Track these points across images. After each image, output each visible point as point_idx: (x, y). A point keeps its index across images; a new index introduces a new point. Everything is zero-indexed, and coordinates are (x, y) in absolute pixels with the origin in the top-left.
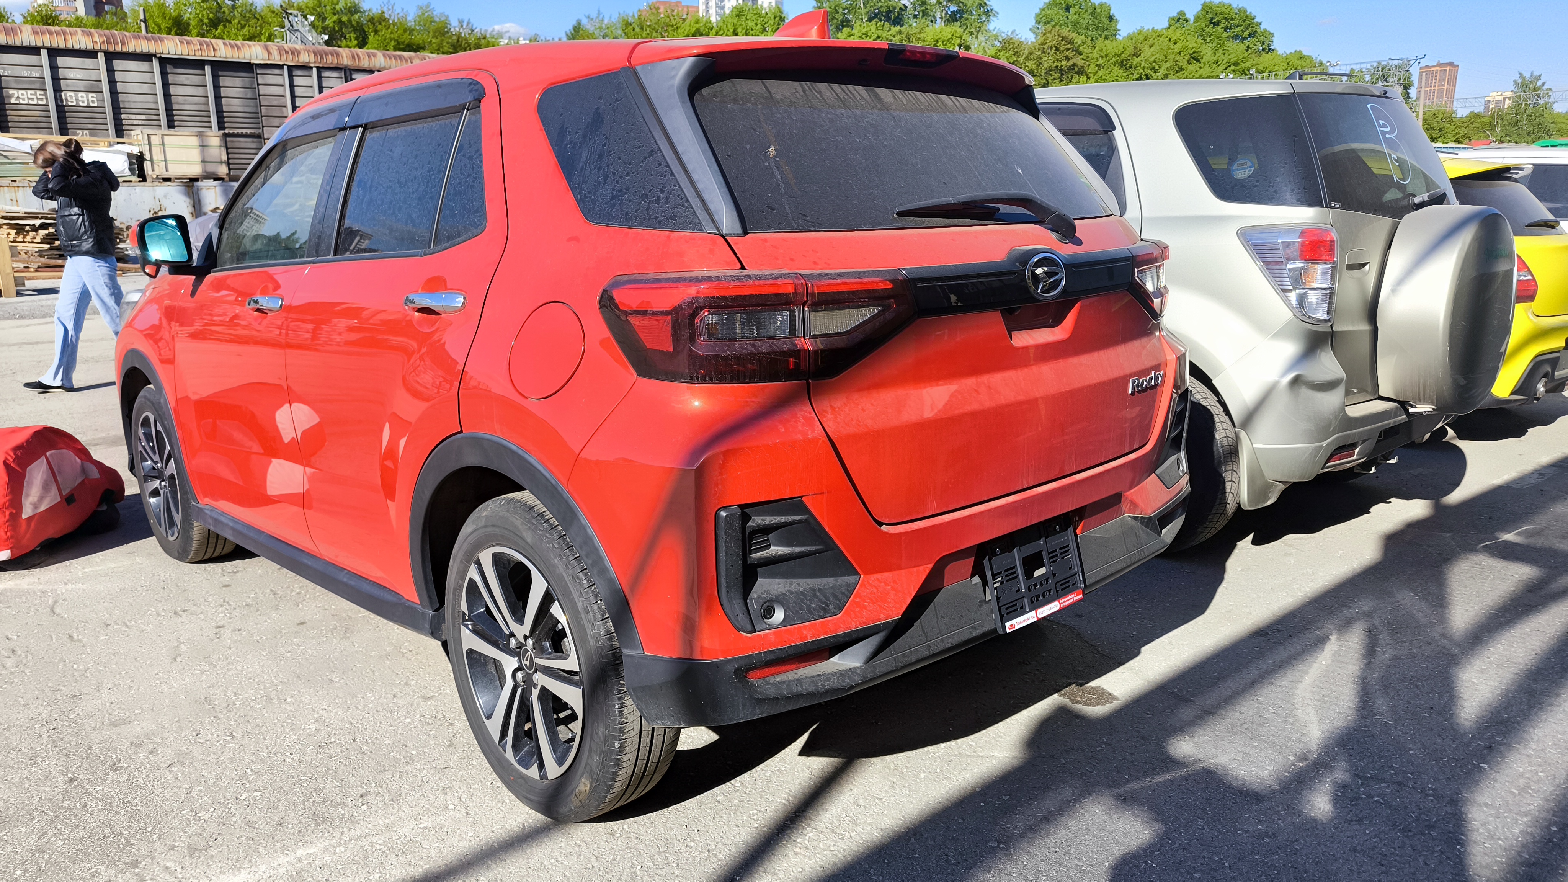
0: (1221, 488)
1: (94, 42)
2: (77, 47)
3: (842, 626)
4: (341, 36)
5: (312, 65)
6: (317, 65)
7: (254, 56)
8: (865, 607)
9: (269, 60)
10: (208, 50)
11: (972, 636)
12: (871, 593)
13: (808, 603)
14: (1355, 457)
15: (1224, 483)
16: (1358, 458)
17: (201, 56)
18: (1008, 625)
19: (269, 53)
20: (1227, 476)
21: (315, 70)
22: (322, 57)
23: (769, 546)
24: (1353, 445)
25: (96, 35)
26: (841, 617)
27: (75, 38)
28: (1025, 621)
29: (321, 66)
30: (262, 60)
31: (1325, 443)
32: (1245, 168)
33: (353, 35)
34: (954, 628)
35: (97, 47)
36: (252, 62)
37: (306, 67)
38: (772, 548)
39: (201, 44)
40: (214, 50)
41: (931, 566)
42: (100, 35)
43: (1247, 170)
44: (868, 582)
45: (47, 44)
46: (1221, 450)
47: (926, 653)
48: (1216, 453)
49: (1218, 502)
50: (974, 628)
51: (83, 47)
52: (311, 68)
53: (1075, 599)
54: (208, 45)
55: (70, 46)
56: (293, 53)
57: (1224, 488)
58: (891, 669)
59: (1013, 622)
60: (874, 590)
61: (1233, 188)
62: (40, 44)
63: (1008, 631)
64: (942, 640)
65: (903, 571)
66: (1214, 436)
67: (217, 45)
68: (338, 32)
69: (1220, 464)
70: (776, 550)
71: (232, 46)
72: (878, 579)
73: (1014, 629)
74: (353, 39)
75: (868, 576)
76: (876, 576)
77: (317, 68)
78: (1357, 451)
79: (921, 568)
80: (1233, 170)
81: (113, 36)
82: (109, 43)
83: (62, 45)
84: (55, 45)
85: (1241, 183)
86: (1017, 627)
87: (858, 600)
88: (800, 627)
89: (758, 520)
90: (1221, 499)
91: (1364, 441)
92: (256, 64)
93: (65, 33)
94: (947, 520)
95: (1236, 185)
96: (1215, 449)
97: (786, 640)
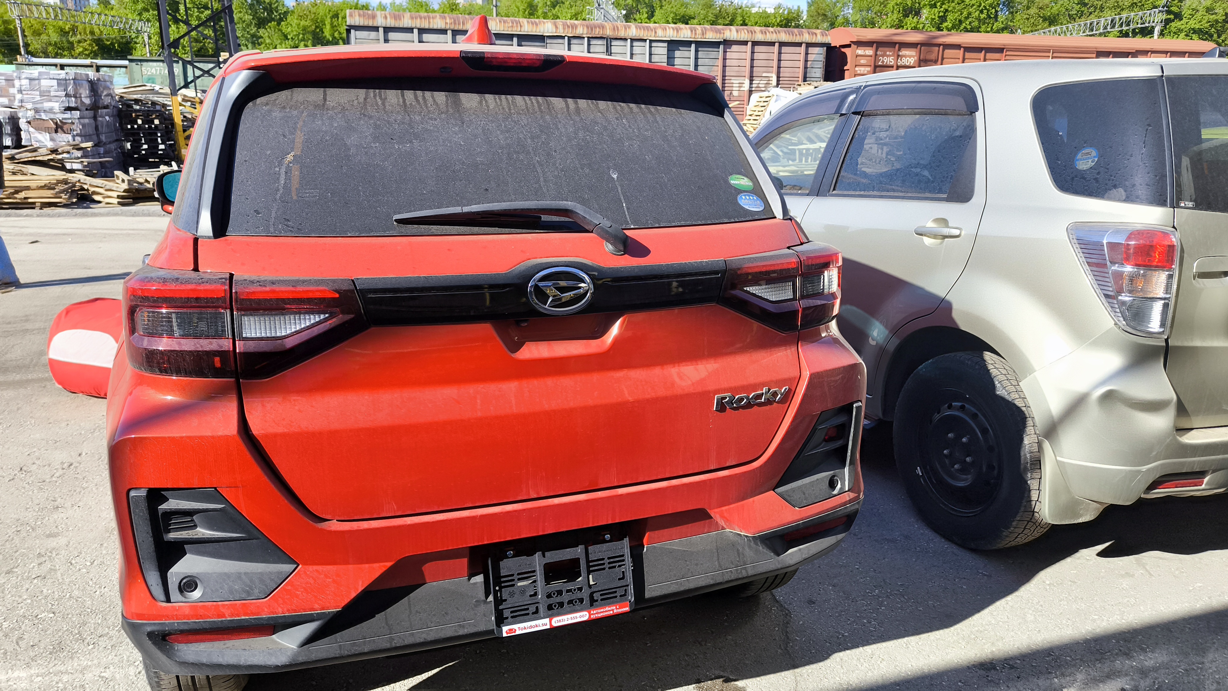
0: (1026, 495)
1: (446, 23)
2: (435, 27)
3: (266, 610)
4: (637, 11)
5: (584, 36)
6: (588, 36)
7: (546, 30)
8: (297, 596)
9: (556, 32)
10: (517, 26)
11: (457, 634)
12: (307, 583)
13: (230, 583)
14: (1203, 486)
15: (1030, 491)
16: (1207, 487)
17: (512, 31)
18: (505, 629)
19: (556, 27)
20: (1033, 484)
21: (586, 39)
22: (592, 29)
23: (195, 526)
24: (1202, 474)
25: (448, 18)
26: (266, 601)
27: (435, 21)
28: (531, 627)
29: (591, 36)
30: (551, 33)
31: (1144, 468)
32: (1089, 158)
33: (645, 10)
34: (432, 625)
35: (448, 27)
36: (545, 34)
37: (580, 38)
38: (198, 529)
39: (513, 23)
40: (521, 26)
41: (389, 564)
42: (450, 18)
43: (1090, 161)
44: (305, 572)
45: (418, 26)
46: (1028, 456)
47: (388, 645)
48: (1022, 458)
49: (1022, 509)
50: (463, 627)
51: (439, 27)
52: (584, 38)
53: (615, 611)
54: (517, 23)
55: (431, 27)
56: (572, 27)
57: (1029, 496)
58: (333, 655)
59: (515, 627)
60: (312, 581)
61: (1073, 179)
62: (414, 26)
63: (505, 635)
64: (413, 634)
65: (351, 566)
66: (1022, 440)
67: (523, 22)
68: (635, 8)
69: (1026, 470)
70: (202, 532)
71: (532, 24)
72: (317, 571)
73: (514, 634)
74: (644, 13)
75: (306, 567)
76: (315, 567)
77: (588, 37)
78: (1206, 480)
79: (376, 565)
80: (1078, 160)
81: (458, 18)
82: (455, 24)
83: (427, 27)
84: (422, 26)
85: (1082, 175)
86: (518, 632)
87: (289, 588)
88: (219, 605)
89: (173, 504)
90: (1025, 506)
91: (1214, 471)
92: (547, 36)
93: (429, 18)
94: (409, 523)
95: (1076, 176)
96: (1022, 454)
97: (202, 614)
